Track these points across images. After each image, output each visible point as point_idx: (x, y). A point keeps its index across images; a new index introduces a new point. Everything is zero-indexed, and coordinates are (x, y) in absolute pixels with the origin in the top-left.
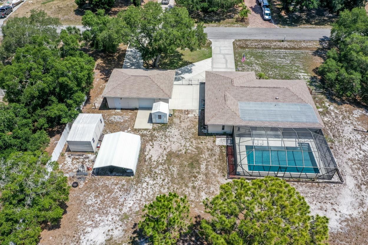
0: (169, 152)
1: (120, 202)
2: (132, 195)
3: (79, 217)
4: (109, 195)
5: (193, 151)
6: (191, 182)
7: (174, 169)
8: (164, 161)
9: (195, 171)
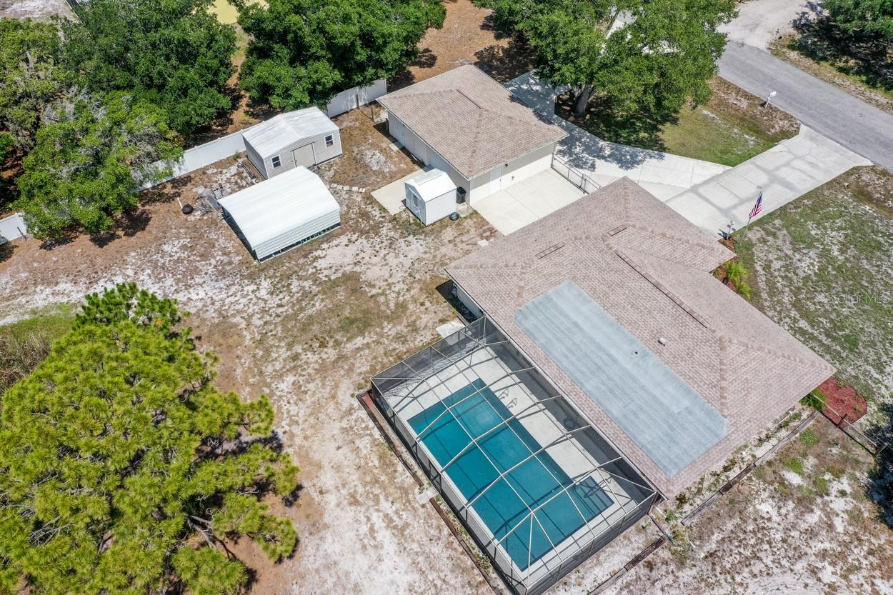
0: (356, 272)
1: (192, 281)
2: (217, 286)
3: (133, 254)
4: (198, 259)
5: (388, 304)
6: (305, 346)
7: (317, 304)
8: (326, 279)
9: (338, 336)
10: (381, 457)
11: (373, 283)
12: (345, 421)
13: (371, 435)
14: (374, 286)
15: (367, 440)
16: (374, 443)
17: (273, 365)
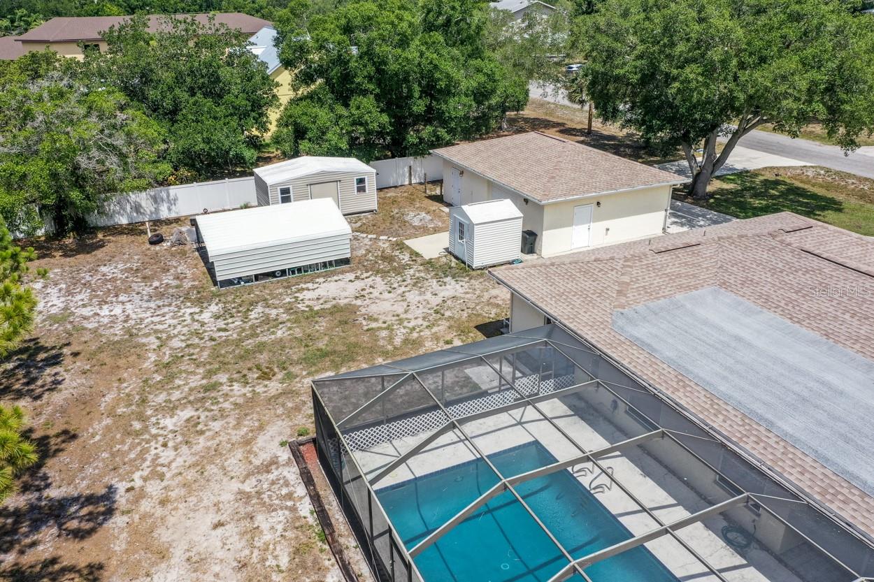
0: (354, 305)
1: (114, 299)
2: (144, 306)
4: (138, 280)
5: (392, 339)
7: (280, 332)
8: (307, 309)
9: (295, 370)
10: (297, 551)
11: (375, 316)
12: (253, 481)
13: (293, 509)
14: (376, 320)
15: (281, 516)
16: (296, 523)
17: (169, 394)
